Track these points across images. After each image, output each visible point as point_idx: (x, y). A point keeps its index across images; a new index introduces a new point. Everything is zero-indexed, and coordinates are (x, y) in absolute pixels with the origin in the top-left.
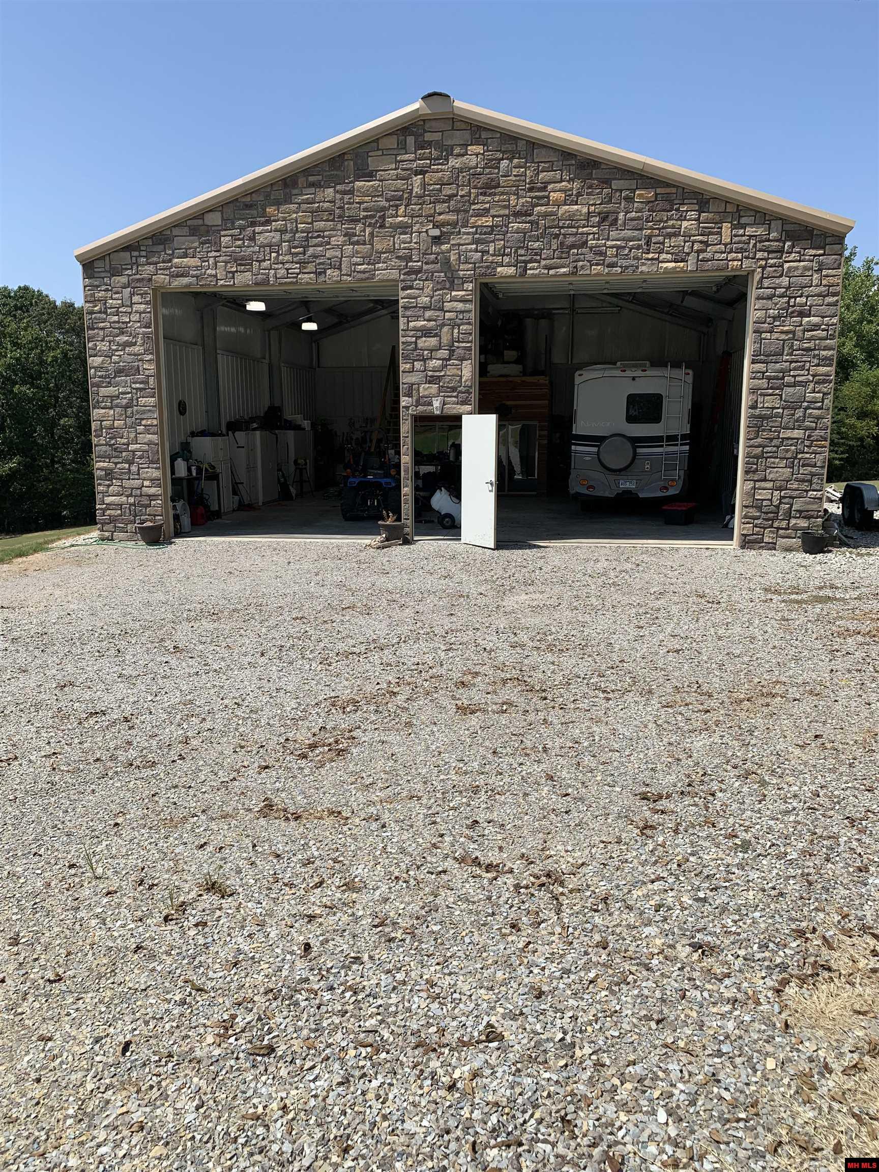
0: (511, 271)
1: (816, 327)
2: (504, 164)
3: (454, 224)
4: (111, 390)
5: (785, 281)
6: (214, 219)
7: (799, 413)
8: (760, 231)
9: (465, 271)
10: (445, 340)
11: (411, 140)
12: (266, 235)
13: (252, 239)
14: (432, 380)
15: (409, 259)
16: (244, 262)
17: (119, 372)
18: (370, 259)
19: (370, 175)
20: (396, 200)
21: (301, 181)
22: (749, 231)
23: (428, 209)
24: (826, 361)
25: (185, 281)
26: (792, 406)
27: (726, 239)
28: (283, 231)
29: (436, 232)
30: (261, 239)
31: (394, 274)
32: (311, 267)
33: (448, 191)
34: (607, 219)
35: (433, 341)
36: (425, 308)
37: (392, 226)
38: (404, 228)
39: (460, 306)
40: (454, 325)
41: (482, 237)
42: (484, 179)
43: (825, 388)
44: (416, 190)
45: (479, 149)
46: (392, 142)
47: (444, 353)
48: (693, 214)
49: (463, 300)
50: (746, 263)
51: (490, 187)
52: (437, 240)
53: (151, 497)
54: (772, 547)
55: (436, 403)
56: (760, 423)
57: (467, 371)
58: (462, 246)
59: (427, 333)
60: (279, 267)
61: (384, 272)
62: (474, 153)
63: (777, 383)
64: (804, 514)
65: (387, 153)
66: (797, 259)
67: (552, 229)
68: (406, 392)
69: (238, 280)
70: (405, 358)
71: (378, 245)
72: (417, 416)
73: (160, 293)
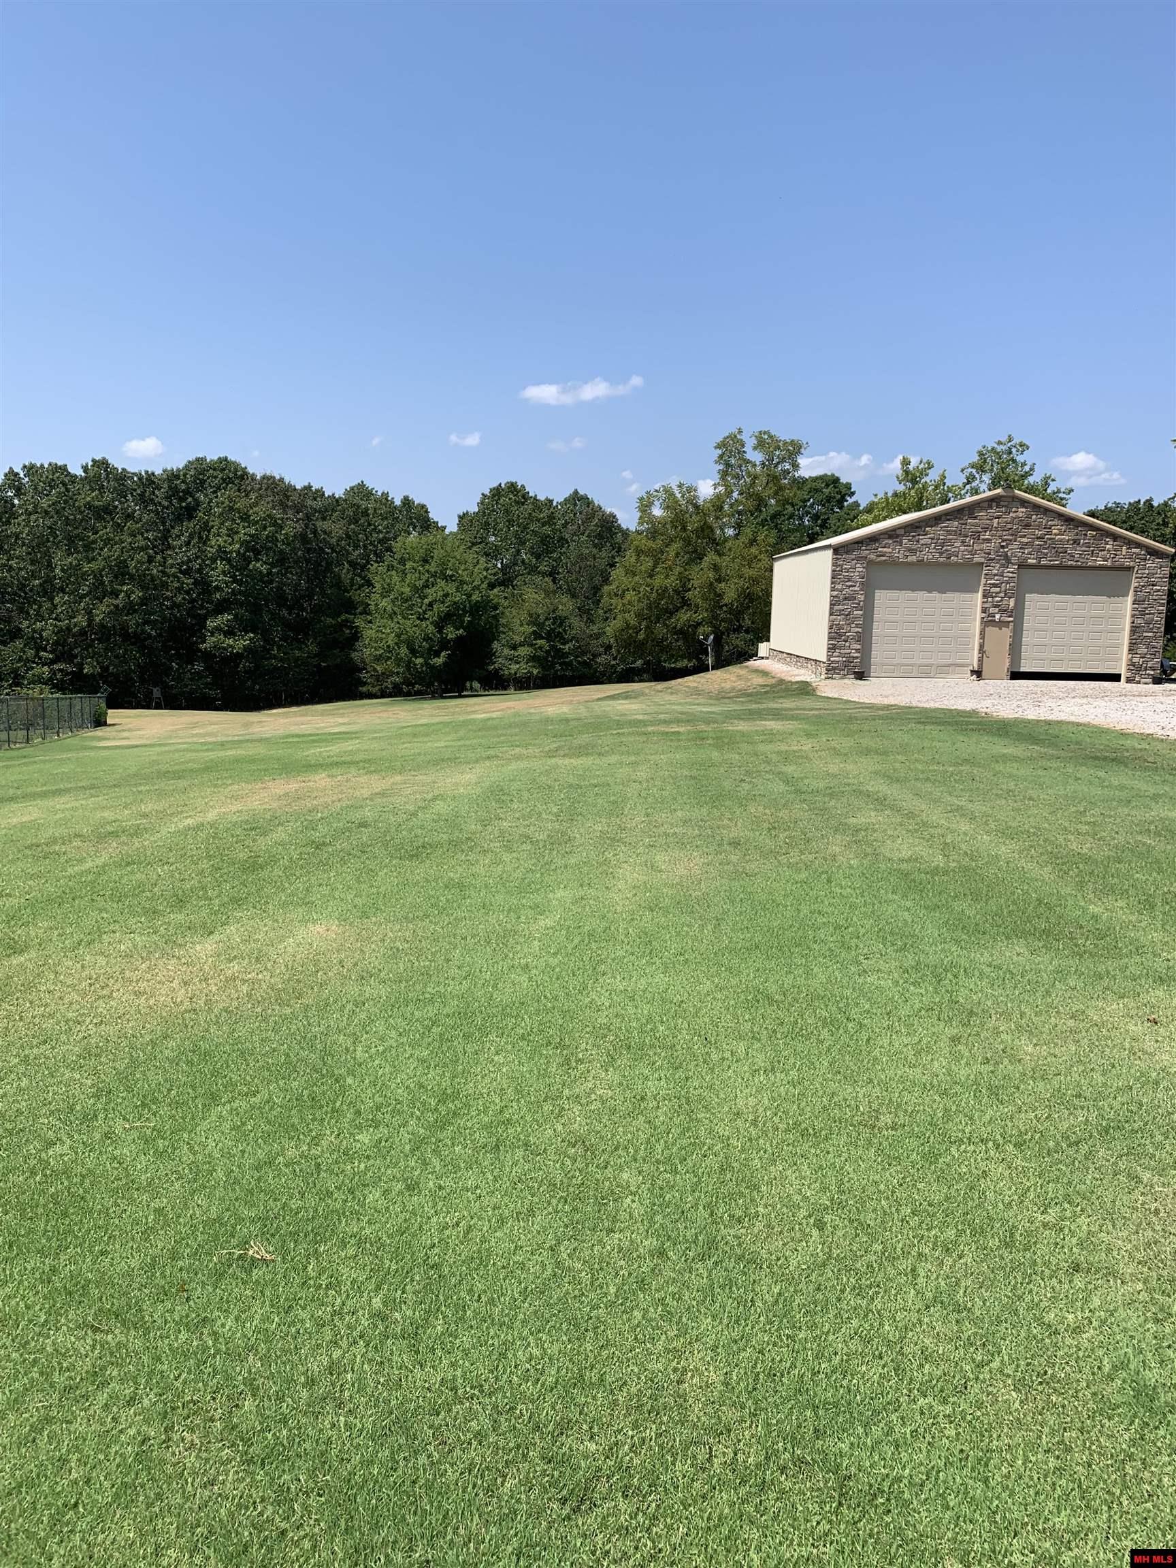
0: (1034, 561)
1: (1159, 591)
2: (1034, 517)
3: (1011, 540)
5: (1147, 571)
6: (898, 532)
7: (1151, 626)
8: (1137, 550)
9: (1014, 560)
10: (1003, 589)
11: (994, 504)
12: (924, 540)
13: (918, 541)
14: (996, 606)
15: (989, 554)
16: (913, 551)
17: (846, 599)
18: (973, 553)
19: (976, 518)
20: (985, 529)
21: (943, 518)
22: (1133, 550)
23: (999, 533)
24: (1162, 605)
25: (884, 558)
26: (1148, 623)
27: (1124, 553)
28: (932, 539)
29: (1004, 544)
30: (922, 542)
31: (982, 560)
32: (944, 555)
33: (1009, 526)
34: (1076, 542)
35: (998, 589)
36: (995, 575)
37: (983, 540)
38: (988, 541)
39: (1011, 575)
40: (1008, 583)
42: (1025, 523)
43: (1161, 615)
44: (995, 525)
45: (1024, 510)
46: (986, 504)
47: (1002, 595)
48: (1111, 543)
49: (1013, 573)
50: (1132, 564)
51: (1027, 526)
52: (1003, 547)
53: (857, 658)
54: (1139, 682)
55: (997, 616)
56: (1134, 629)
57: (1012, 603)
58: (1013, 550)
59: (995, 585)
60: (929, 554)
61: (977, 559)
62: (1022, 512)
63: (1143, 613)
64: (1152, 669)
65: (982, 509)
66: (1152, 563)
67: (1052, 545)
68: (984, 611)
69: (909, 559)
70: (984, 596)
71: (976, 547)
72: (988, 622)
73: (871, 563)
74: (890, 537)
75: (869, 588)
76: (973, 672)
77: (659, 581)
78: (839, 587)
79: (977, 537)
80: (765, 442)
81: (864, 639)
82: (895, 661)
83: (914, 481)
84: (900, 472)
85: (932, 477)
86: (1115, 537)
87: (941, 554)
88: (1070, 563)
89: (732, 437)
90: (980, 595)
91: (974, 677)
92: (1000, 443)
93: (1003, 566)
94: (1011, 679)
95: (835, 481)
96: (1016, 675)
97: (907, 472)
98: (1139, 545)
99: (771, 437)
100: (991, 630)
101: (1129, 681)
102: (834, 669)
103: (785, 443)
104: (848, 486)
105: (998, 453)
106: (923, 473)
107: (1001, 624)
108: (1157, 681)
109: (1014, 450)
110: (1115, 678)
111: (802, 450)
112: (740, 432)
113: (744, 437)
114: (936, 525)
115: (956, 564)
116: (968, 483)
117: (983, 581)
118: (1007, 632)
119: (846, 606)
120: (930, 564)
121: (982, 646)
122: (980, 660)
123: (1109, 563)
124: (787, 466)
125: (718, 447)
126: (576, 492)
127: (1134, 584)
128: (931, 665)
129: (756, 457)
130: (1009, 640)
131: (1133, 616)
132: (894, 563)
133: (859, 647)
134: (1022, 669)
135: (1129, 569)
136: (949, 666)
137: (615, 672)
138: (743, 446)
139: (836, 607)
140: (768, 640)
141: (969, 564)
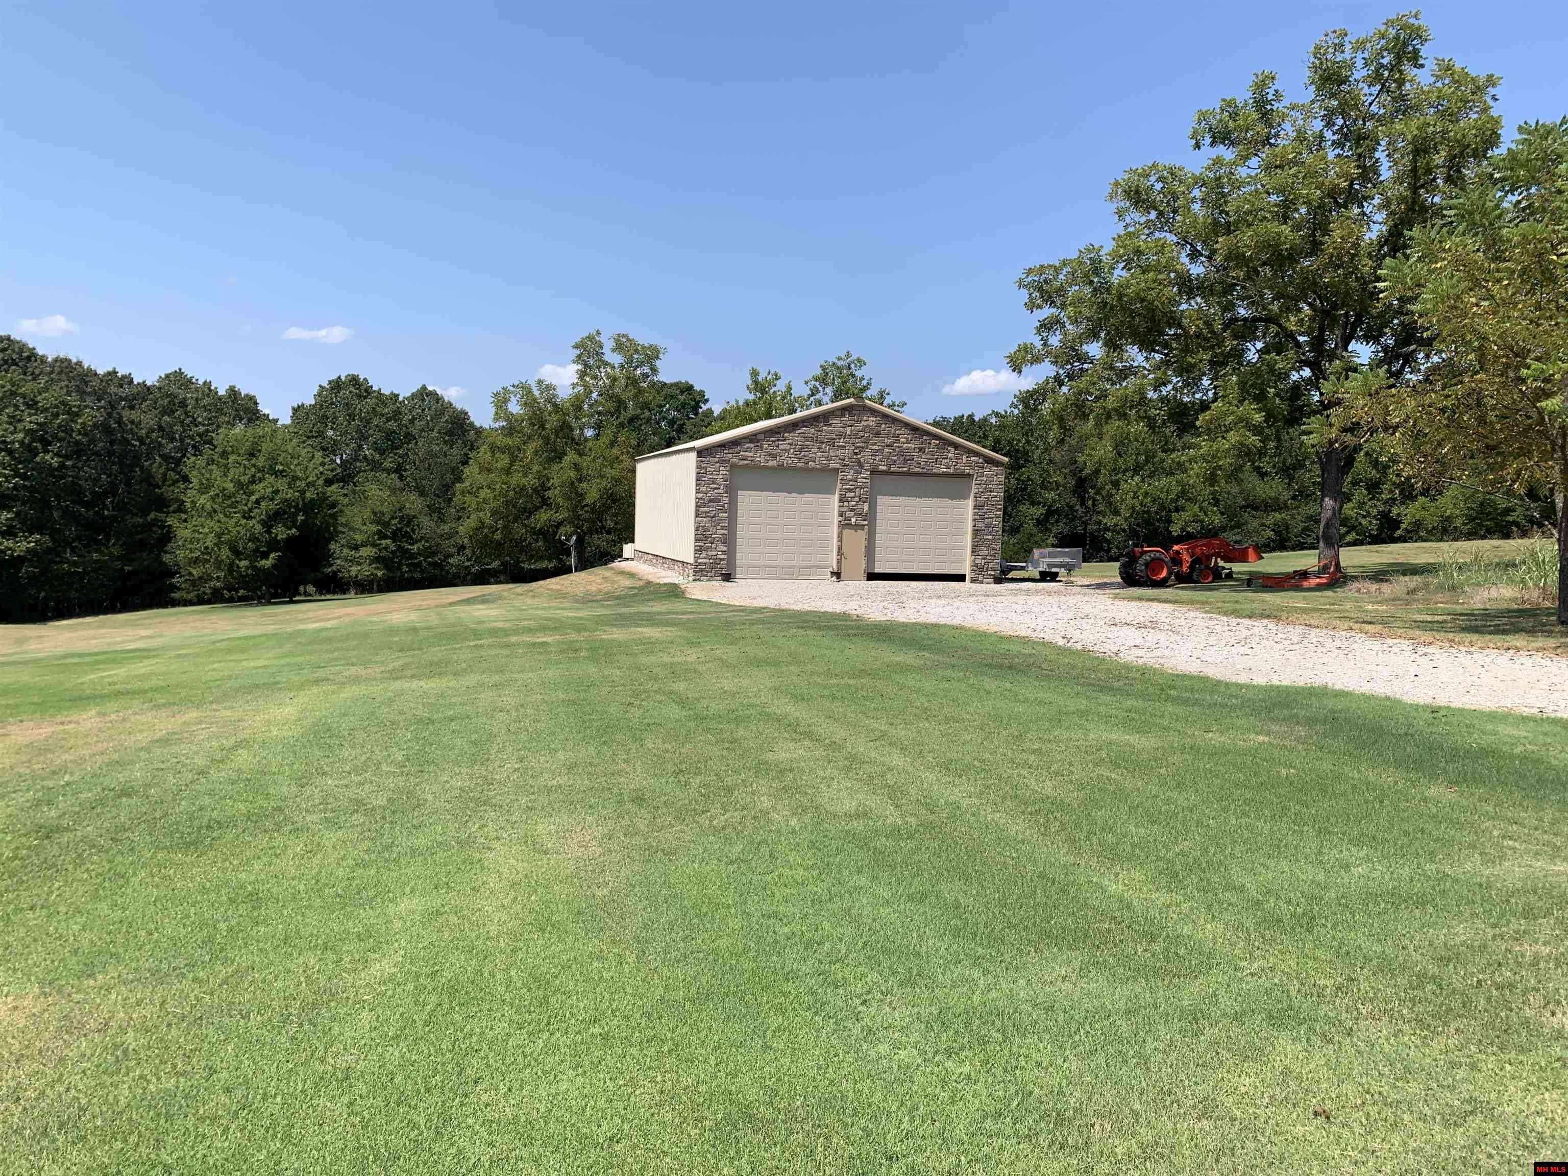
0: (885, 468)
1: (996, 497)
2: (883, 426)
3: (863, 448)
4: (706, 509)
5: (985, 479)
6: (759, 437)
7: (991, 529)
8: (976, 459)
9: (867, 466)
10: (857, 494)
11: (845, 413)
12: (784, 445)
13: (778, 446)
14: (852, 510)
15: (844, 460)
16: (773, 456)
17: (711, 501)
18: (829, 459)
19: (830, 425)
20: (840, 436)
22: (973, 459)
23: (852, 441)
24: (999, 510)
25: (746, 462)
26: (988, 526)
27: (964, 461)
28: (791, 444)
29: (857, 451)
30: (781, 447)
31: (838, 466)
32: (803, 460)
33: (861, 434)
34: (922, 450)
35: (853, 494)
36: (850, 480)
37: (837, 446)
38: (843, 447)
39: (864, 480)
40: (861, 488)
41: (874, 453)
42: (875, 431)
43: (999, 520)
44: (848, 433)
45: (874, 419)
46: (839, 413)
47: (857, 499)
49: (866, 478)
50: (971, 472)
51: (878, 434)
52: (856, 454)
53: (721, 560)
54: (982, 582)
55: (853, 520)
56: (976, 532)
57: (866, 507)
58: (865, 456)
59: (850, 490)
60: (789, 459)
61: (833, 465)
62: (872, 421)
63: (982, 517)
64: (993, 569)
65: (837, 416)
66: (989, 470)
67: (901, 452)
68: (841, 515)
69: (770, 464)
70: (840, 501)
71: (832, 453)
72: (845, 525)
73: (733, 466)
74: (751, 442)
75: (732, 491)
76: (833, 573)
77: (516, 479)
78: (703, 489)
79: (832, 443)
80: (622, 344)
81: (729, 540)
82: (761, 563)
83: (763, 391)
84: (750, 382)
85: (780, 387)
86: (956, 446)
87: (800, 459)
88: (917, 470)
89: (591, 338)
90: (836, 497)
91: (834, 578)
92: (839, 359)
93: (857, 472)
94: (868, 579)
95: (689, 388)
96: (872, 576)
97: (756, 382)
98: (977, 454)
99: (628, 340)
100: (847, 532)
101: (973, 581)
102: (701, 570)
103: (643, 347)
104: (702, 394)
105: (838, 368)
106: (772, 384)
107: (857, 527)
108: (998, 581)
109: (852, 366)
110: (961, 578)
111: (661, 356)
112: (598, 333)
113: (603, 339)
114: (794, 430)
115: (813, 469)
116: (813, 395)
117: (839, 486)
118: (862, 535)
119: (712, 508)
120: (790, 469)
121: (840, 549)
122: (839, 562)
123: (951, 471)
124: (646, 370)
125: (576, 346)
126: (424, 387)
127: (974, 490)
128: (793, 567)
129: (616, 359)
130: (864, 543)
131: (974, 520)
132: (754, 468)
133: (725, 549)
134: (877, 571)
135: (970, 476)
136: (810, 567)
137: (469, 573)
138: (601, 347)
139: (702, 509)
140: (633, 541)
141: (825, 470)
